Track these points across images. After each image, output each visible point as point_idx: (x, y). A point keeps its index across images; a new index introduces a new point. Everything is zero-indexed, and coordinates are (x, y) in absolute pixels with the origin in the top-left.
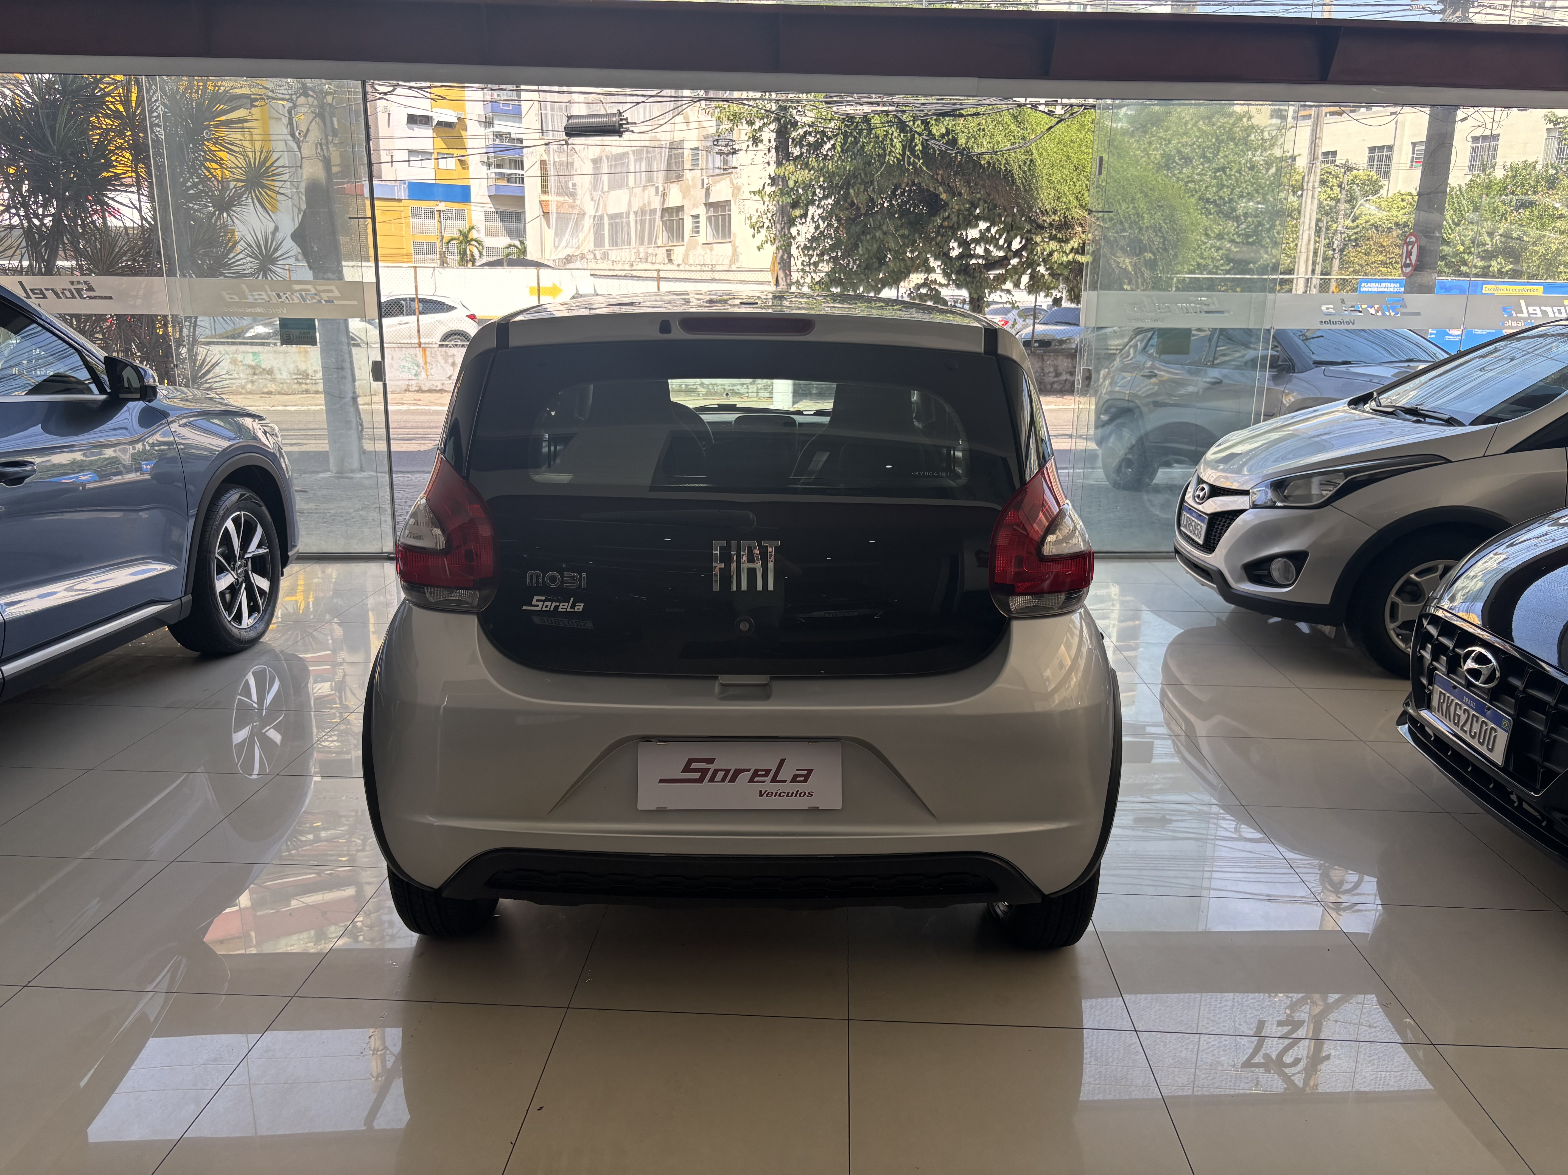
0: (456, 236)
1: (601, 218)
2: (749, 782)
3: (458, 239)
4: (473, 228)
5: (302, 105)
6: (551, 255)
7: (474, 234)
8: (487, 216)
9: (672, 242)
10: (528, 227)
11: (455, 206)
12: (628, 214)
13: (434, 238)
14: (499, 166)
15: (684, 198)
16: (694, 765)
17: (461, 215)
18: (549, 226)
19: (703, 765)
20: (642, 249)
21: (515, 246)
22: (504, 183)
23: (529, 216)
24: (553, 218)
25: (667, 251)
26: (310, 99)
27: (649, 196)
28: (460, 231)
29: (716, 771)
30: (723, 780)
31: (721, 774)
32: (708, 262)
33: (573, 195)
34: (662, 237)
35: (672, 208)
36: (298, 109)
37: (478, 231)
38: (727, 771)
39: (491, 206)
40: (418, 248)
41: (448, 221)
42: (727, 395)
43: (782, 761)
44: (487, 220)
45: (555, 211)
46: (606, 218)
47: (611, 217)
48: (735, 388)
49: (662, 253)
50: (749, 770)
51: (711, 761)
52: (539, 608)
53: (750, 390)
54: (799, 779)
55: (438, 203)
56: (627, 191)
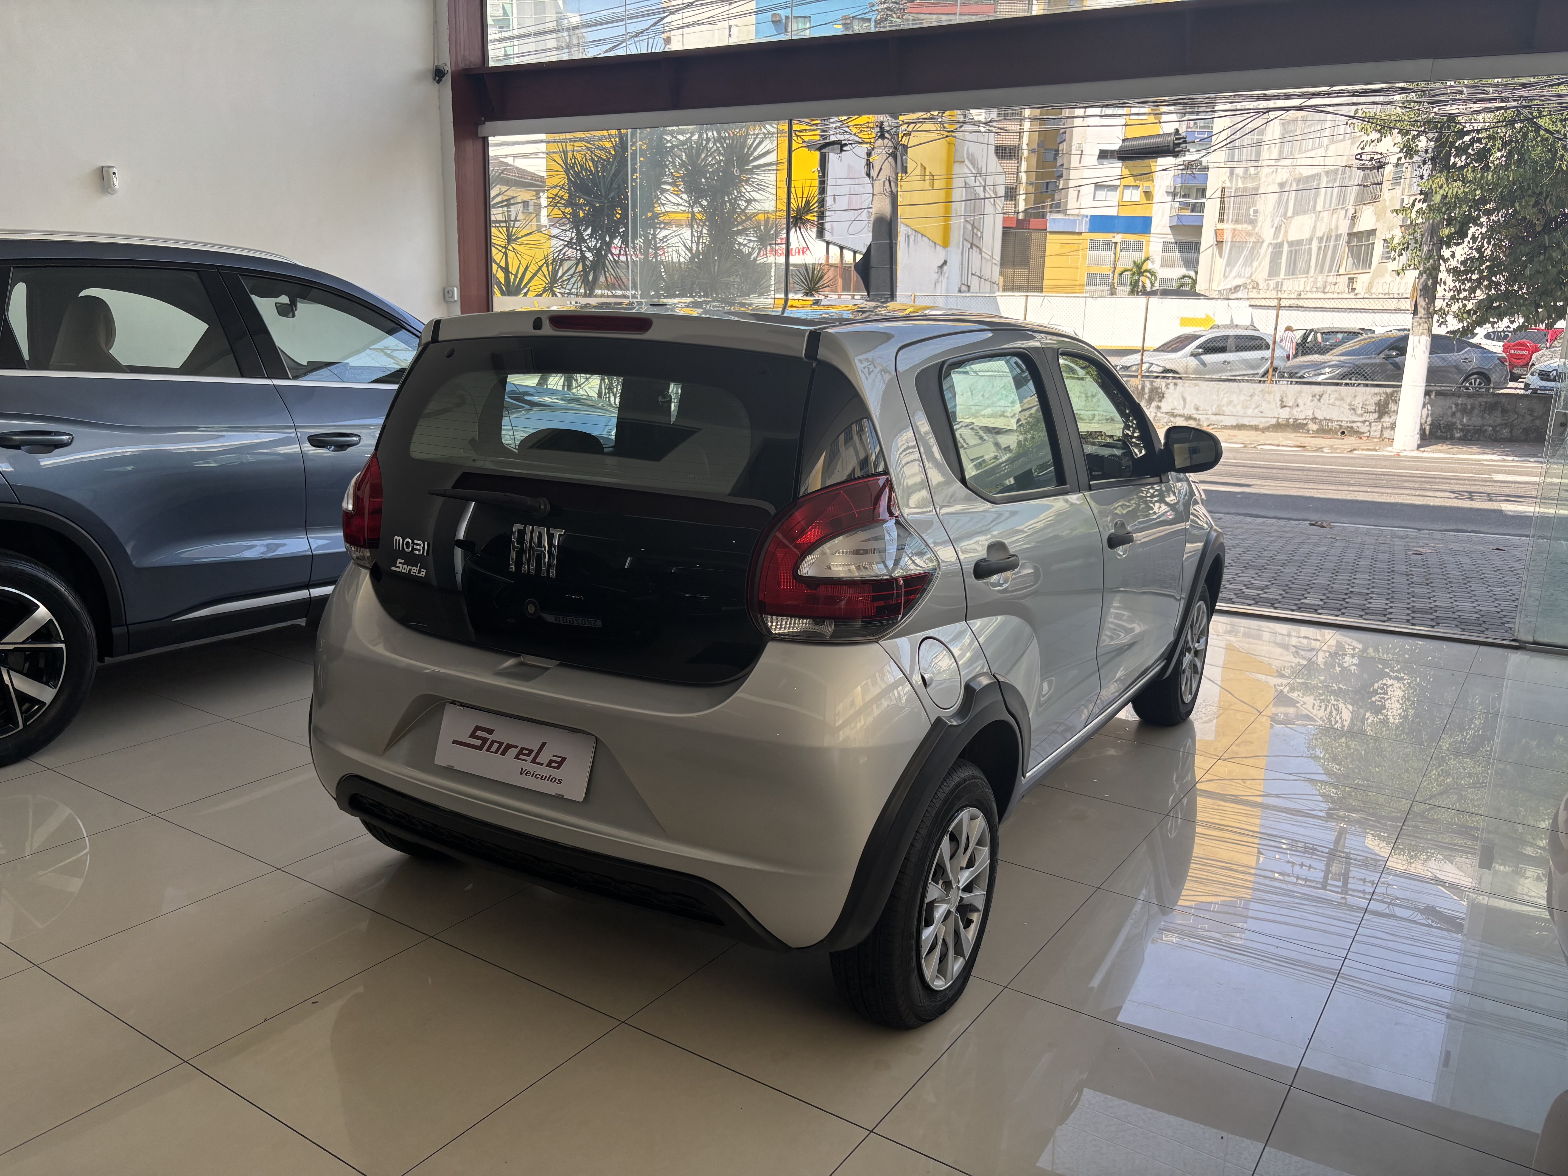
0: (1130, 267)
1: (1281, 245)
2: (515, 758)
3: (1131, 270)
4: (1148, 259)
5: (879, 147)
6: (1219, 285)
7: (1148, 265)
8: (1166, 247)
9: (1357, 269)
10: (1202, 256)
11: (1132, 238)
12: (1310, 241)
13: (1106, 269)
14: (1184, 196)
15: (1378, 220)
16: (479, 733)
17: (1139, 246)
18: (1221, 256)
19: (484, 734)
20: (1320, 278)
21: (1190, 277)
22: (1188, 213)
23: (1203, 247)
24: (1226, 248)
25: (1349, 279)
26: (886, 141)
27: (1337, 221)
28: (1134, 262)
29: (493, 742)
30: (496, 752)
31: (496, 745)
32: (1395, 290)
33: (1253, 222)
34: (1347, 264)
35: (1362, 232)
36: (875, 150)
37: (1153, 262)
38: (501, 744)
39: (1171, 236)
40: (1092, 280)
41: (1123, 253)
42: (1343, 433)
43: (544, 744)
44: (1164, 250)
45: (1230, 240)
46: (1286, 245)
47: (1291, 244)
48: (1354, 425)
49: (1343, 281)
50: (516, 747)
51: (490, 732)
52: (399, 570)
53: (1373, 428)
54: (553, 764)
55: (1115, 235)
56: (1313, 216)
